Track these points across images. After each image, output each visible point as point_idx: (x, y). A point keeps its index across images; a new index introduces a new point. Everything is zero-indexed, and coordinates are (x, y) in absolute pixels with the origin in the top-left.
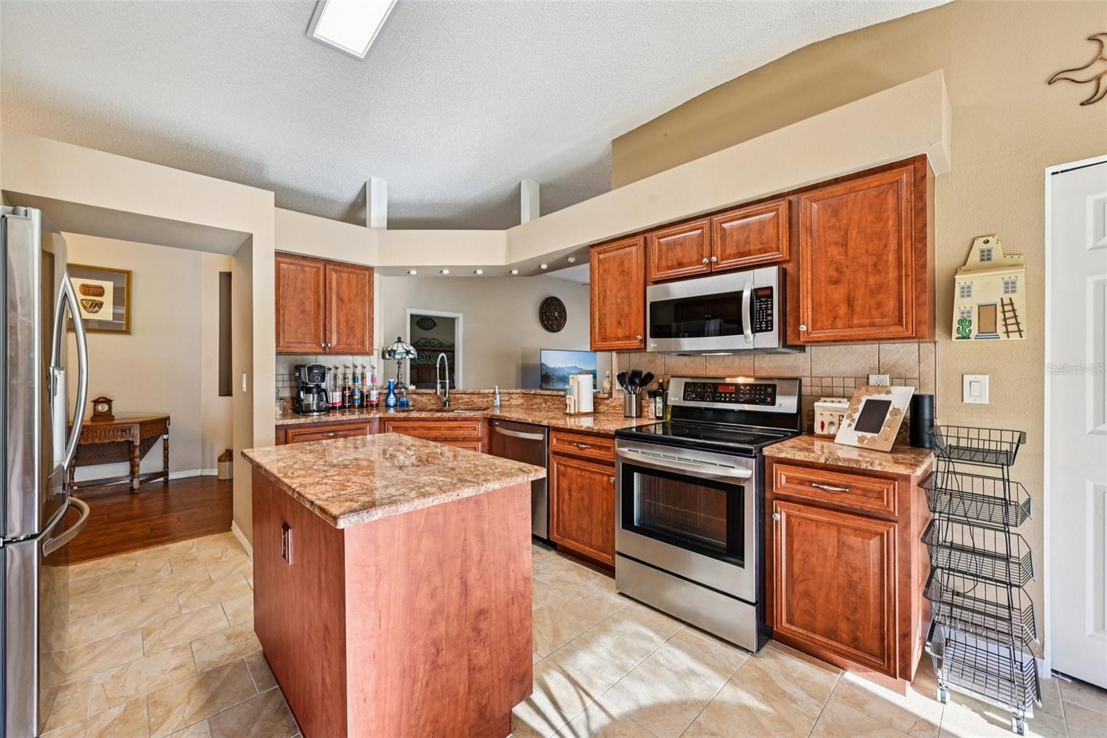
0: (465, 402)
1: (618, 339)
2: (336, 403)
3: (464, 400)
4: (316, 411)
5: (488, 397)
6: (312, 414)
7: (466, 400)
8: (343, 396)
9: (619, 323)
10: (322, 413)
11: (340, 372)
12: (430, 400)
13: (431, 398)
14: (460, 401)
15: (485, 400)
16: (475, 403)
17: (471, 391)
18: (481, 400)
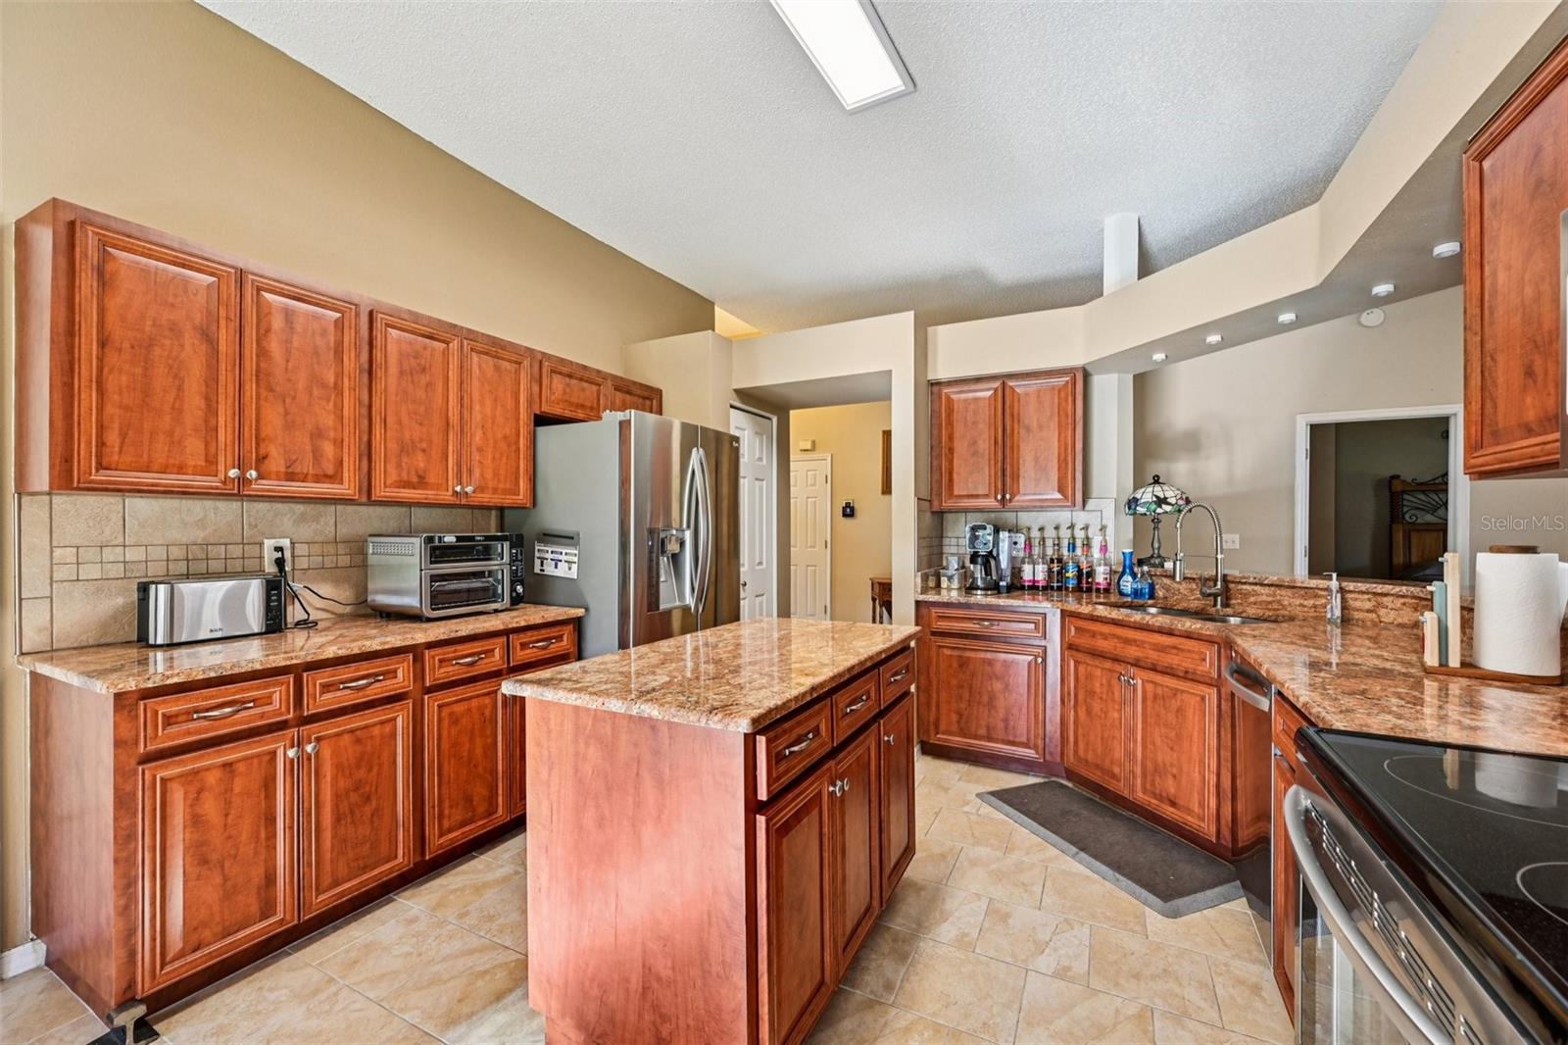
0: (1261, 602)
1: (1529, 432)
2: (1038, 582)
3: (1260, 599)
4: (981, 589)
5: (1316, 596)
6: (975, 592)
7: (1264, 598)
8: (1050, 571)
9: (1529, 373)
10: (989, 592)
11: (1050, 533)
12: (1192, 590)
13: (1194, 586)
14: (1252, 599)
15: (1310, 602)
16: (1284, 607)
17: (1274, 579)
18: (1298, 602)
